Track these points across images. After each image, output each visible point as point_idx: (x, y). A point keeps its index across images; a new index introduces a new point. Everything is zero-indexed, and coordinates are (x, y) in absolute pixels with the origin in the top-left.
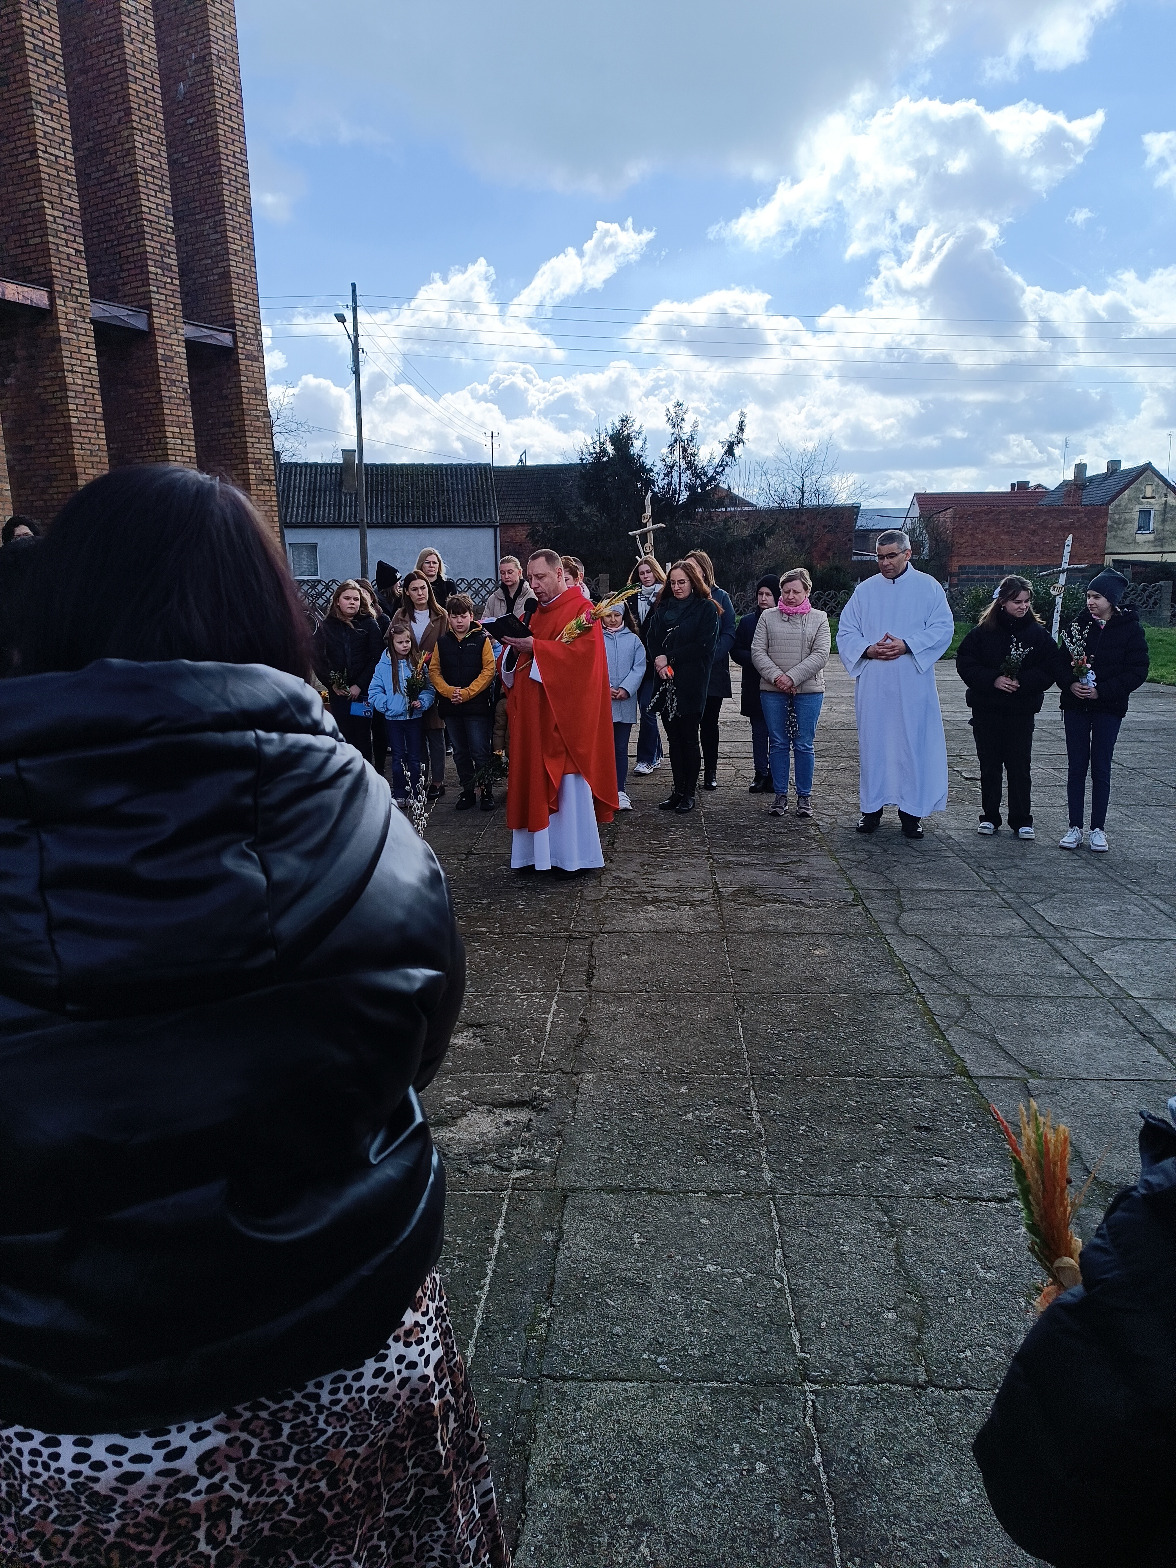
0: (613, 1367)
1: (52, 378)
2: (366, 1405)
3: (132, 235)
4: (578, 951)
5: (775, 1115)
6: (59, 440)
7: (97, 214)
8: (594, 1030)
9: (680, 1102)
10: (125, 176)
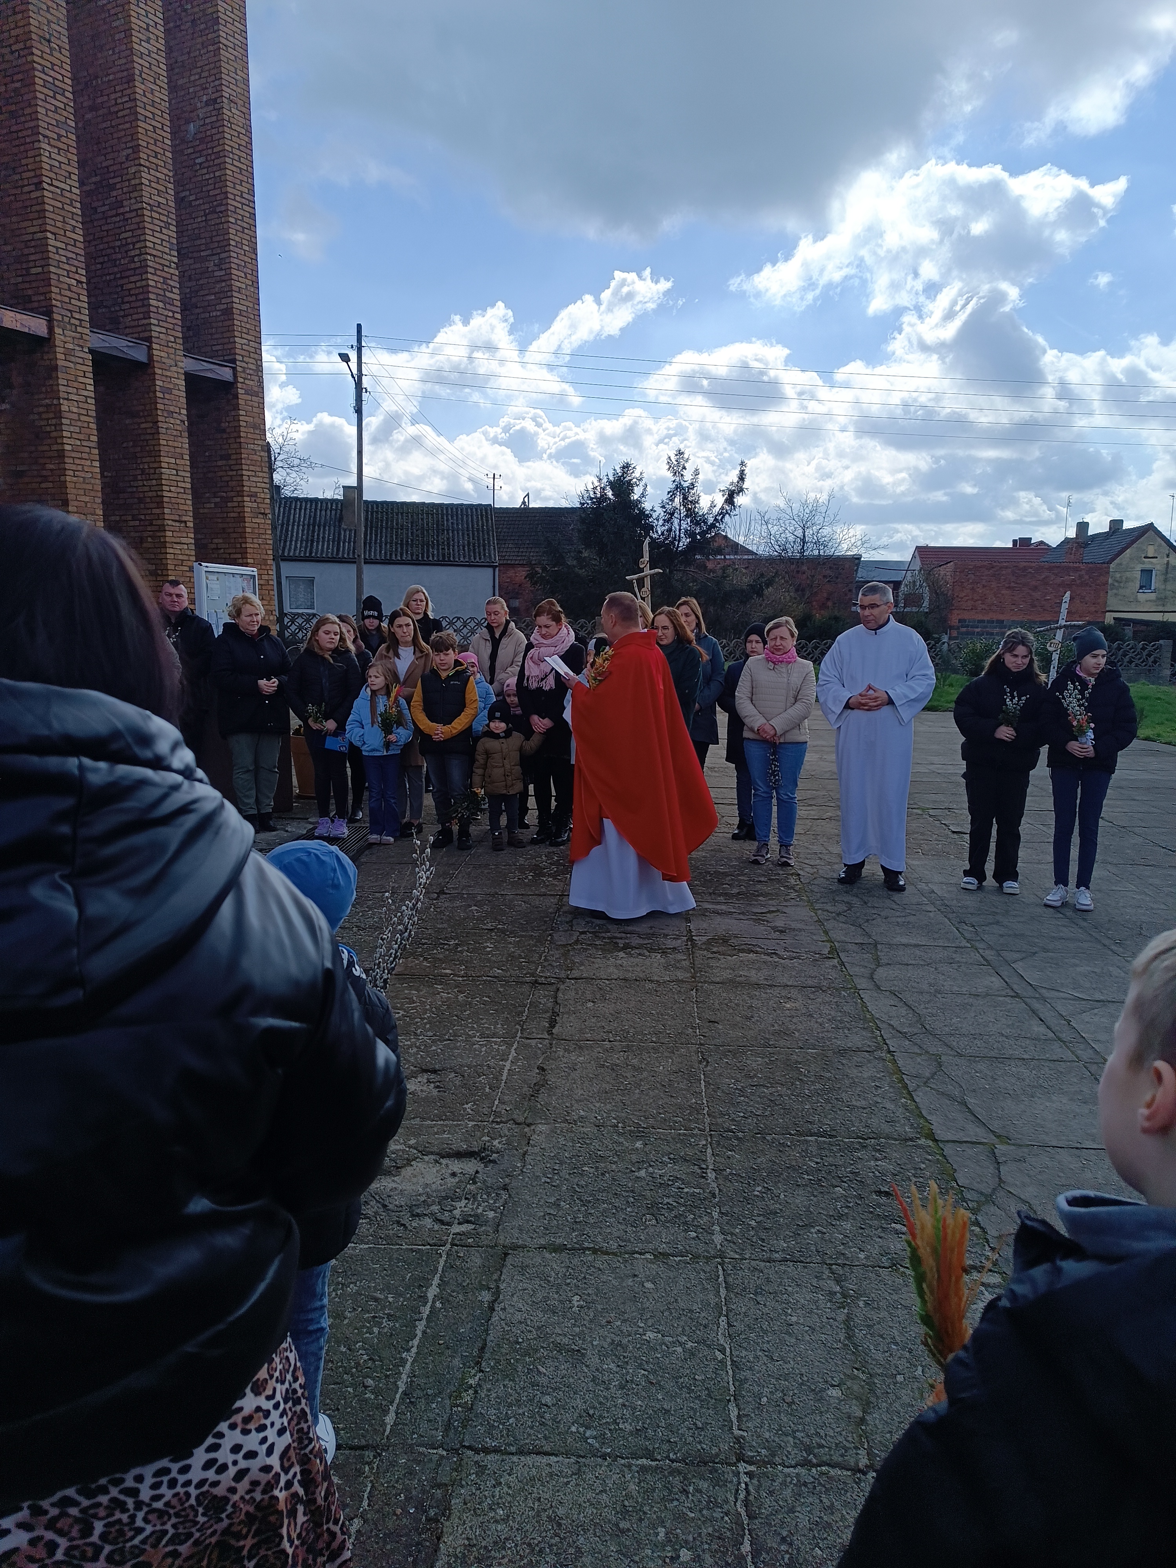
0: (539, 1439)
1: (47, 406)
2: (192, 1501)
3: (135, 269)
4: (543, 997)
5: (731, 1174)
6: (52, 466)
7: (101, 247)
8: (552, 1079)
9: (634, 1158)
10: (131, 211)
